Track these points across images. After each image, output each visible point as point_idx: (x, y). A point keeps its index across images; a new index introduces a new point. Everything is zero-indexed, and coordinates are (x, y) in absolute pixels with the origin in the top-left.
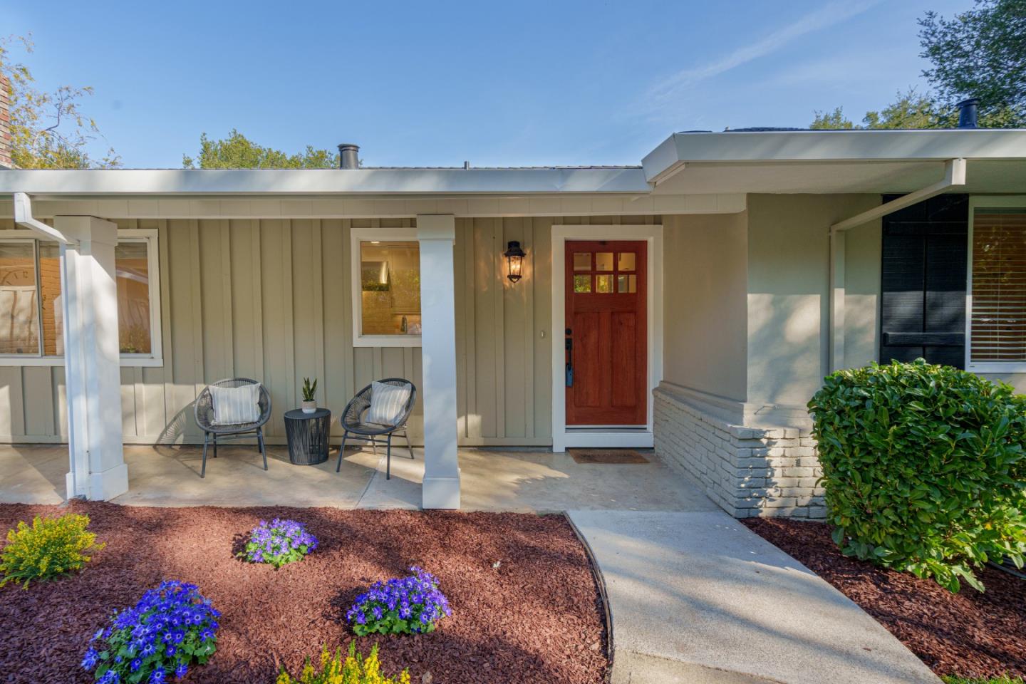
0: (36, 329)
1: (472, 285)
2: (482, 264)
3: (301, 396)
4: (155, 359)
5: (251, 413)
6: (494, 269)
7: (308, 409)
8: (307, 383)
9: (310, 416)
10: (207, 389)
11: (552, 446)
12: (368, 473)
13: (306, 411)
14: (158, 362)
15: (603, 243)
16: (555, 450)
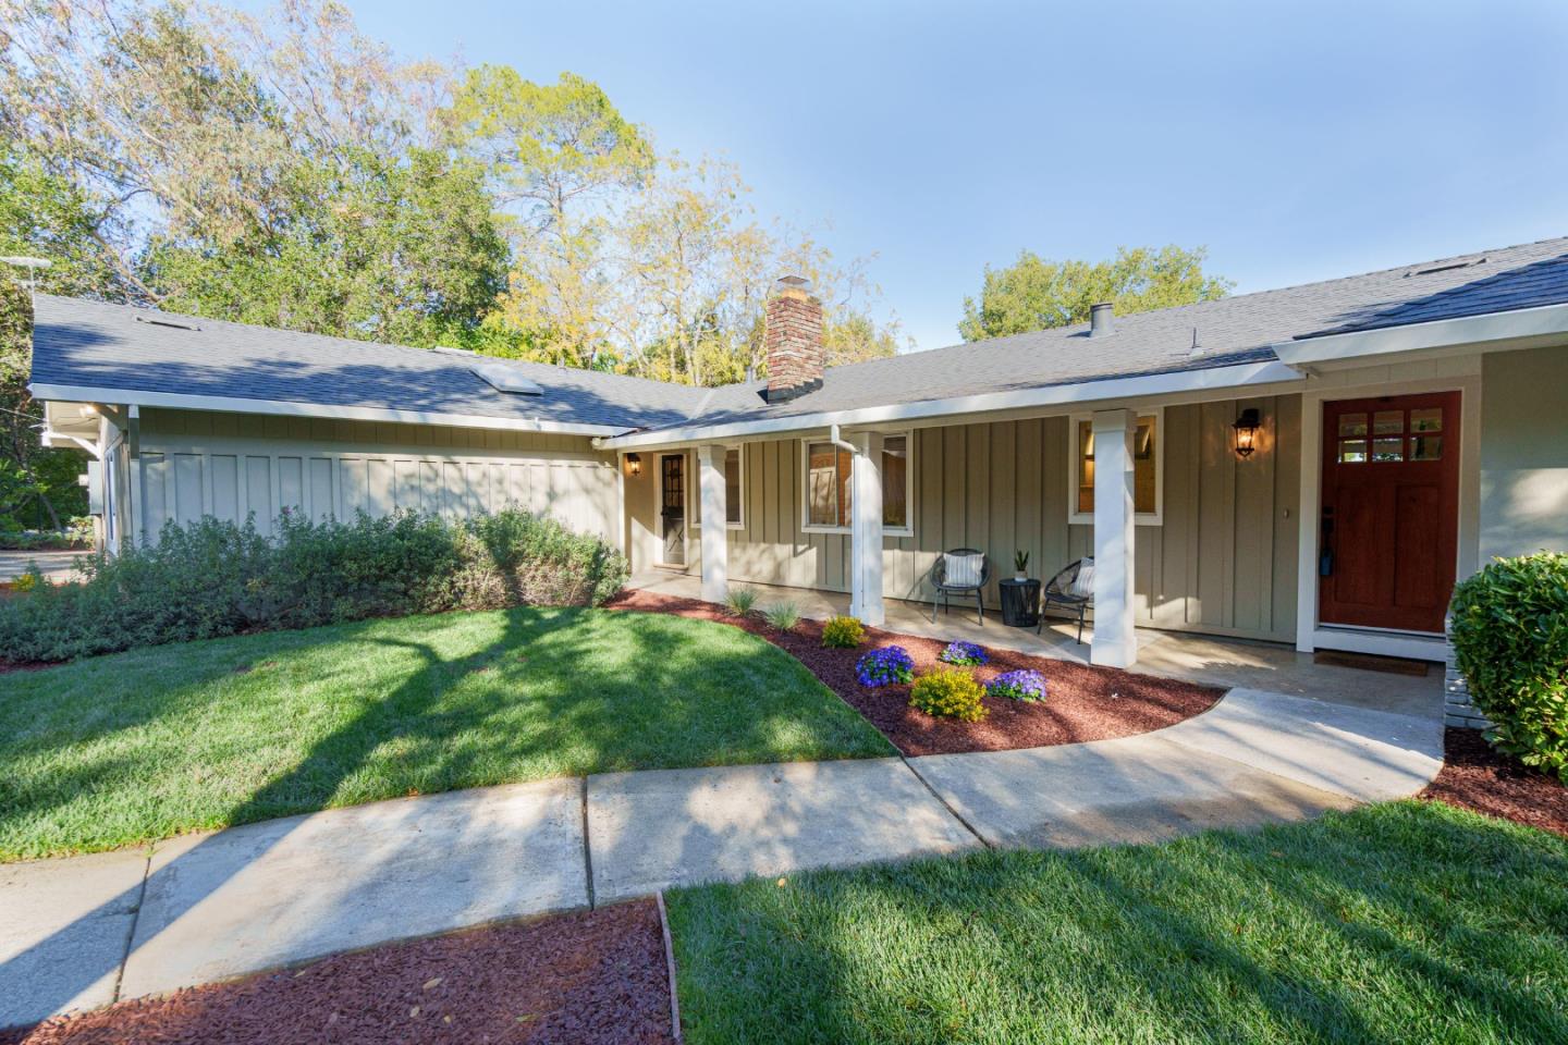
0: (833, 500)
1: (1197, 459)
2: (1210, 437)
3: (1013, 566)
4: (908, 532)
5: (974, 579)
6: (1225, 441)
7: (1020, 579)
8: (1020, 554)
9: (1021, 584)
10: (942, 557)
11: (1295, 644)
12: (1063, 639)
13: (1018, 579)
14: (910, 534)
15: (1386, 399)
16: (1299, 649)
